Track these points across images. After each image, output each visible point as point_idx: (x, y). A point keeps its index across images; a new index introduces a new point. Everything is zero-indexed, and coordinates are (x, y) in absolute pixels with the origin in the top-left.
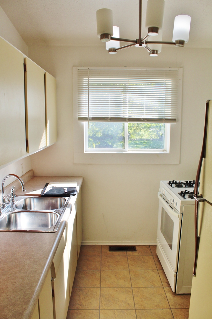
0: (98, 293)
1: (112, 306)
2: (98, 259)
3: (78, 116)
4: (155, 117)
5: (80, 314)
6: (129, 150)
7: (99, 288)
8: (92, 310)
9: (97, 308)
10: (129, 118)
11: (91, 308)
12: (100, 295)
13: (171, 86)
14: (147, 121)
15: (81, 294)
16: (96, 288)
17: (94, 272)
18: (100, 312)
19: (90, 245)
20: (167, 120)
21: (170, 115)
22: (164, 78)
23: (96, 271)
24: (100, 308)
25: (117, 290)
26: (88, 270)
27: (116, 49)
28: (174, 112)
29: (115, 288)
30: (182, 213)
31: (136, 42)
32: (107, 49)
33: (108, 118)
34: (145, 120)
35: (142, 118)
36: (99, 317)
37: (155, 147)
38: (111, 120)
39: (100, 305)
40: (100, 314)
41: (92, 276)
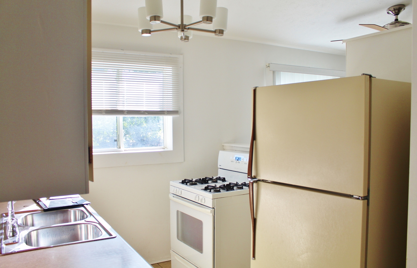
4: (156, 108)
6: (124, 149)
10: (127, 111)
13: (171, 74)
14: (148, 113)
20: (169, 113)
21: (172, 107)
22: (164, 65)
28: (176, 103)
30: (214, 208)
31: (179, 27)
33: (103, 110)
34: (146, 113)
35: (142, 111)
37: (154, 145)
38: (106, 113)
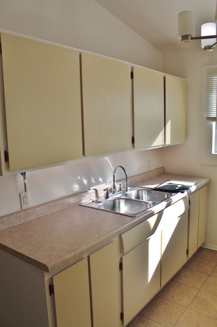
0: (195, 294)
1: (201, 310)
2: (213, 264)
3: (207, 115)
5: (167, 304)
7: (198, 290)
8: (179, 305)
9: (185, 306)
11: (179, 304)
12: (195, 296)
15: (178, 289)
16: (195, 289)
17: (202, 274)
18: (185, 310)
19: (213, 250)
23: (205, 275)
24: (188, 307)
25: (216, 298)
26: (197, 271)
27: (211, 46)
29: (215, 296)
32: (203, 47)
36: (183, 313)
39: (189, 305)
40: (184, 312)
41: (197, 277)
